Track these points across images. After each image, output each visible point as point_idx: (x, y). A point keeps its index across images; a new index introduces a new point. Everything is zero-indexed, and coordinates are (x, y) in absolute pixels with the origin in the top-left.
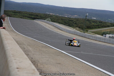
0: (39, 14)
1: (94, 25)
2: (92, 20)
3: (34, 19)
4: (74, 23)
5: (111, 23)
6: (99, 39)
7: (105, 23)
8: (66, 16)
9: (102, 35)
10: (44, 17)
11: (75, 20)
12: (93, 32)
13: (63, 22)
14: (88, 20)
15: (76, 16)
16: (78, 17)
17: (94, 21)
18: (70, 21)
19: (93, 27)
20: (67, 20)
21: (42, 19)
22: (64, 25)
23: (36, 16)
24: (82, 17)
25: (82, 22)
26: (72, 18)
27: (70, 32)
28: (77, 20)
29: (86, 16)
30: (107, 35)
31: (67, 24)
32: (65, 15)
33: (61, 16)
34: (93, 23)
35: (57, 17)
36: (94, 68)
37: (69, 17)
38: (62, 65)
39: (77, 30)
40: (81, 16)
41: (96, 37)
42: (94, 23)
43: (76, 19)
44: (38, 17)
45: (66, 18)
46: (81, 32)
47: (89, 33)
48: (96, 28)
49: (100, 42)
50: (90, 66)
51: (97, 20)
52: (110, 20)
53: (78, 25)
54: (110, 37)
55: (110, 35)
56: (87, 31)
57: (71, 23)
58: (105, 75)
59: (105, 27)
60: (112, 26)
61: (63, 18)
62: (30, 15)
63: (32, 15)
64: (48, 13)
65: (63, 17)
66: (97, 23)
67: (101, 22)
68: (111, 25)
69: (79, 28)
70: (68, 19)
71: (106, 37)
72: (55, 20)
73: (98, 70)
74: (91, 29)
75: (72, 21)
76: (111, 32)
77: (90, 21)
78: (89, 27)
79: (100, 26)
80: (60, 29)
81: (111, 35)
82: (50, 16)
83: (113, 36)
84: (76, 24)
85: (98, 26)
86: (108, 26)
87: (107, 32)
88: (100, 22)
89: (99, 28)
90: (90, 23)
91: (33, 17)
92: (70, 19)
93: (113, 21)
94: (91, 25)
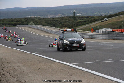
0: (20, 19)
1: (81, 22)
2: (77, 16)
3: (15, 25)
4: (59, 22)
5: (99, 17)
7: (92, 17)
10: (26, 22)
11: (59, 20)
13: (47, 24)
15: (59, 15)
16: (63, 16)
17: (81, 18)
18: (54, 21)
19: (81, 23)
20: (51, 21)
21: (24, 24)
23: (16, 22)
25: (67, 20)
26: (56, 18)
28: (62, 18)
29: (74, 12)
30: (100, 30)
31: (52, 26)
32: (48, 16)
33: (43, 17)
34: (79, 19)
35: (39, 19)
37: (52, 17)
40: (65, 14)
42: (81, 20)
43: (60, 18)
44: (18, 23)
45: (49, 19)
47: (80, 31)
48: (83, 24)
51: (83, 16)
52: (96, 13)
53: (63, 24)
55: (103, 30)
57: (56, 23)
59: (93, 22)
61: (47, 20)
62: (9, 21)
63: (12, 21)
64: (29, 17)
65: (45, 18)
66: (83, 19)
67: (88, 17)
70: (52, 19)
71: (99, 32)
72: (38, 23)
74: (78, 26)
75: (56, 21)
76: (100, 26)
77: (76, 18)
79: (87, 22)
82: (32, 20)
83: (106, 30)
84: (61, 23)
85: (86, 22)
86: (96, 21)
87: (97, 27)
88: (86, 18)
89: (87, 24)
90: (76, 20)
91: (13, 23)
93: (99, 14)
94: (78, 22)
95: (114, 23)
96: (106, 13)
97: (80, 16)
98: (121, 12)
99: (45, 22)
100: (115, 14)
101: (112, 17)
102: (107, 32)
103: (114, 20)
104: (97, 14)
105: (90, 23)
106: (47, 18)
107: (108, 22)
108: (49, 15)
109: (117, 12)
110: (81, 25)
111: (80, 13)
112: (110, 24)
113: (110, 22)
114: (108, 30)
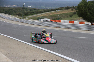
1: (30, 12)
2: (28, 8)
4: (14, 11)
5: (44, 10)
6: (36, 24)
7: (39, 10)
8: (7, 6)
9: (38, 20)
12: (30, 18)
13: (4, 12)
14: (25, 8)
15: (14, 5)
17: (30, 9)
18: (10, 10)
19: (30, 13)
20: (8, 10)
22: (5, 14)
24: (20, 6)
25: (20, 10)
26: (12, 8)
27: (11, 20)
28: (16, 9)
29: (23, 5)
30: (42, 19)
31: (8, 13)
33: (1, 6)
34: (29, 10)
36: (36, 48)
37: (9, 7)
38: (10, 47)
39: (17, 17)
41: (33, 22)
43: (15, 8)
45: (6, 8)
46: (20, 18)
47: (27, 19)
48: (32, 14)
49: (36, 26)
50: (33, 46)
51: (32, 8)
52: (42, 7)
53: (17, 13)
54: (44, 21)
56: (25, 17)
57: (11, 12)
58: (46, 52)
59: (39, 13)
60: (45, 12)
61: (4, 8)
66: (32, 11)
67: (36, 9)
68: (43, 11)
69: (18, 15)
70: (9, 8)
71: (41, 21)
73: (40, 49)
74: (28, 15)
75: (12, 10)
76: (44, 16)
77: (26, 9)
78: (27, 14)
79: (35, 13)
80: (2, 18)
81: (44, 20)
83: (46, 20)
84: (15, 12)
85: (34, 12)
86: (42, 12)
87: (41, 17)
88: (34, 9)
90: (27, 11)
92: (10, 9)
93: (45, 8)
94: (28, 12)
95: (54, 16)
96: (50, 7)
97: (30, 8)
98: (60, 8)
99: (2, 10)
100: (55, 9)
101: (53, 11)
102: (47, 21)
103: (54, 13)
104: (44, 7)
105: (37, 14)
106: (5, 7)
107: (50, 14)
108: (6, 5)
109: (57, 7)
110: (30, 15)
111: (30, 6)
112: (51, 16)
113: (52, 15)
114: (47, 20)
